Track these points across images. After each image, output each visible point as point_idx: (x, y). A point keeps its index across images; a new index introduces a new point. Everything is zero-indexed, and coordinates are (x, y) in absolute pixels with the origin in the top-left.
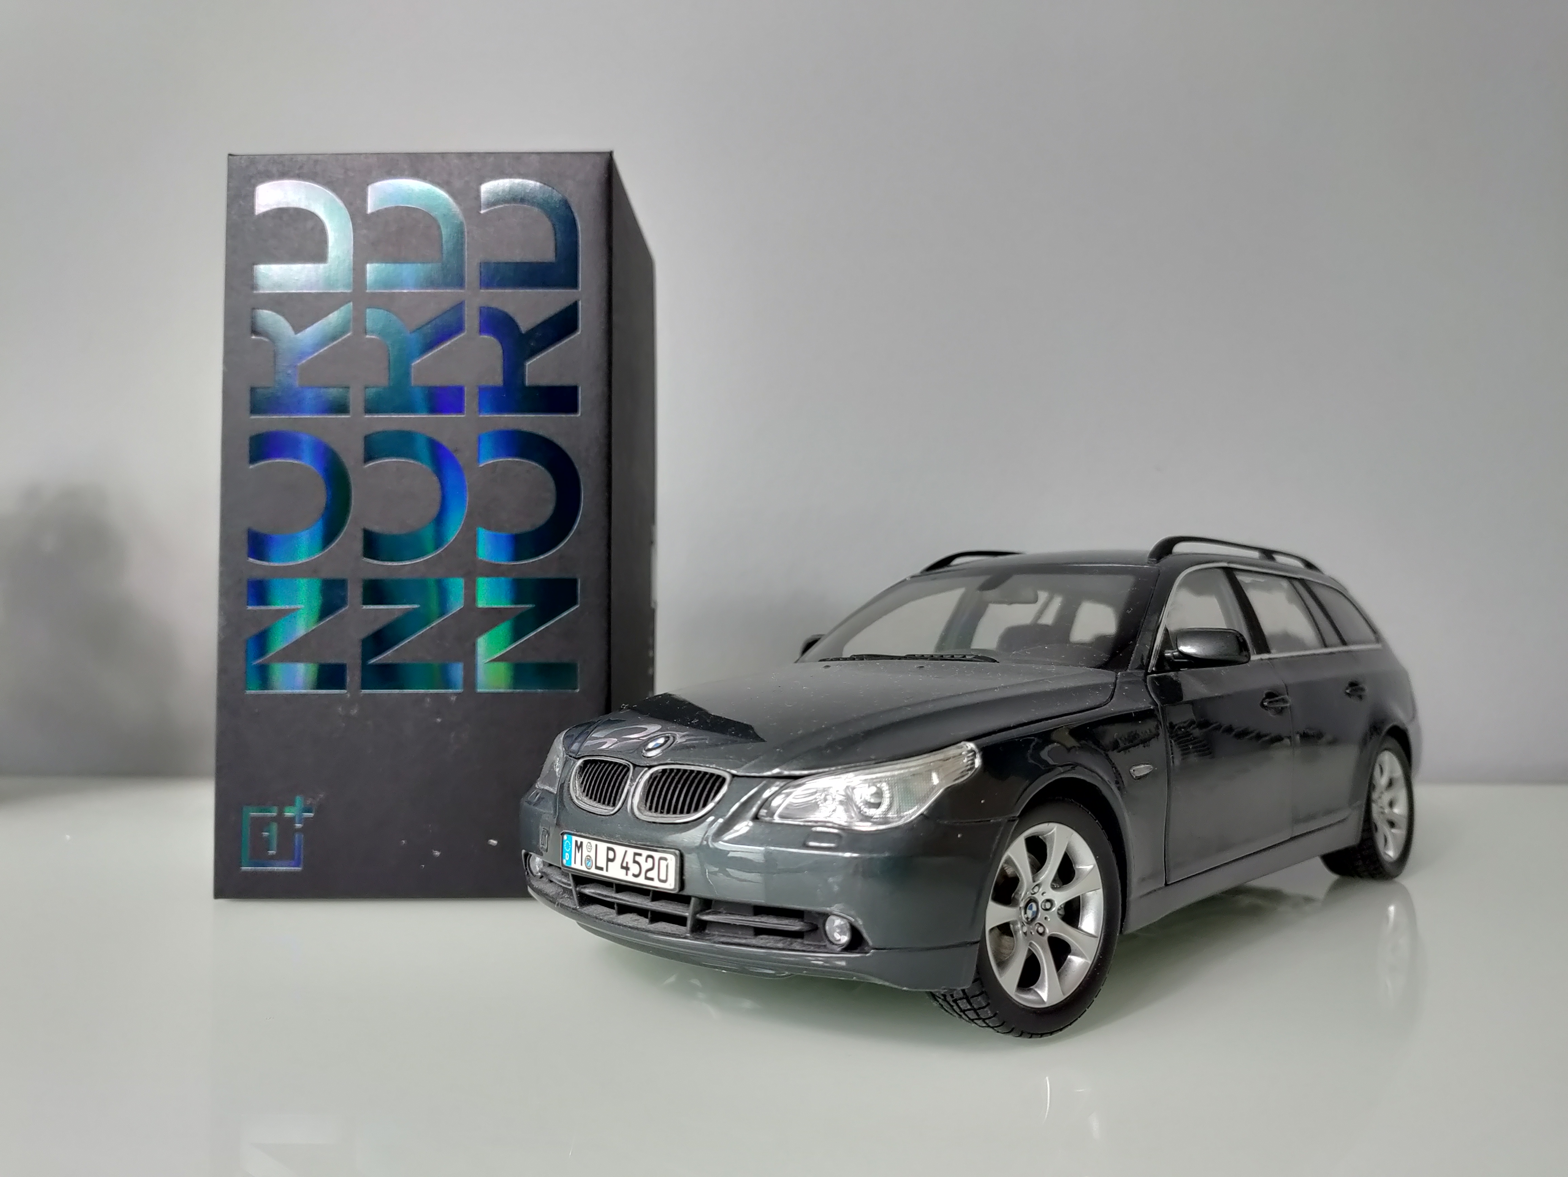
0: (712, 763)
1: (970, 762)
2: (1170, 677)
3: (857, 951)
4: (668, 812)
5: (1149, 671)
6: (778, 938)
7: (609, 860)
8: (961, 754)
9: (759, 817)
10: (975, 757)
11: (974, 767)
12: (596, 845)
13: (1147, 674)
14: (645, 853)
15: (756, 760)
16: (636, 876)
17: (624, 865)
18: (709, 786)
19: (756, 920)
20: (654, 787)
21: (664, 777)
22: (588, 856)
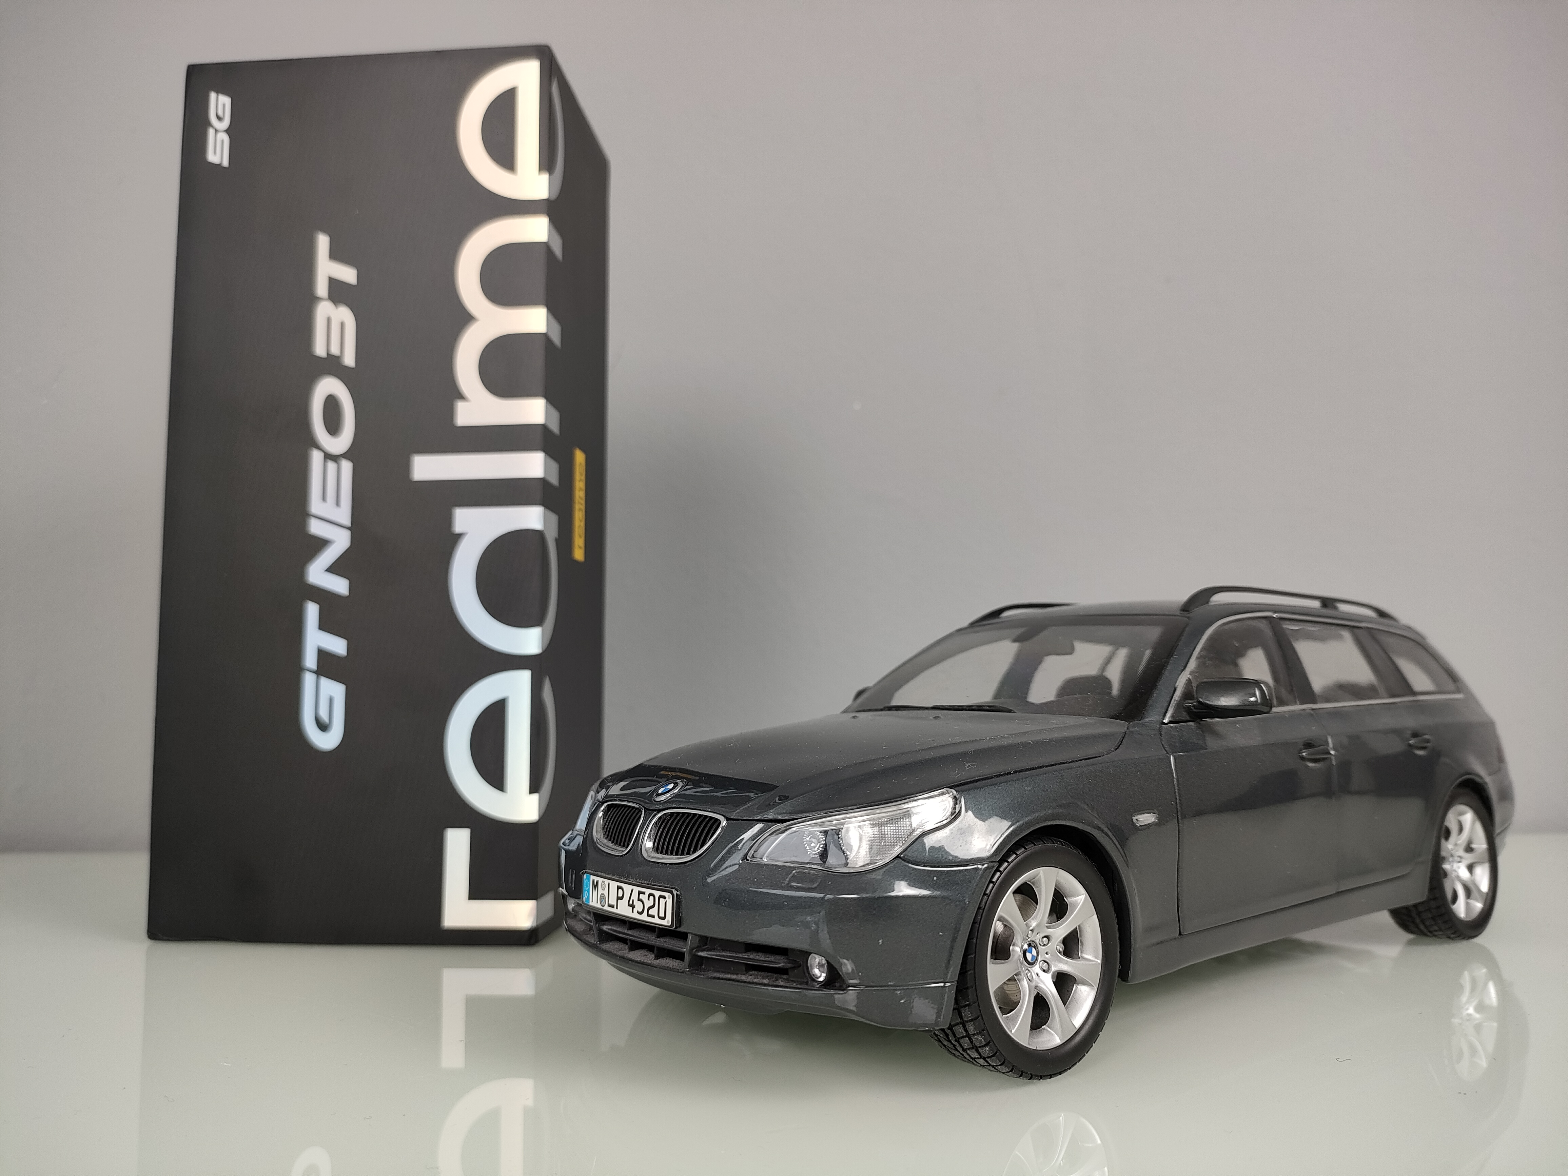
0: (710, 808)
1: (951, 808)
2: (1190, 727)
3: (836, 988)
4: (671, 854)
5: (1165, 721)
6: (766, 974)
9: (748, 858)
10: (957, 804)
12: (609, 884)
14: (648, 891)
15: (751, 804)
16: (641, 913)
17: (631, 902)
18: (707, 829)
19: (746, 957)
20: (661, 830)
21: (671, 821)
22: (602, 894)
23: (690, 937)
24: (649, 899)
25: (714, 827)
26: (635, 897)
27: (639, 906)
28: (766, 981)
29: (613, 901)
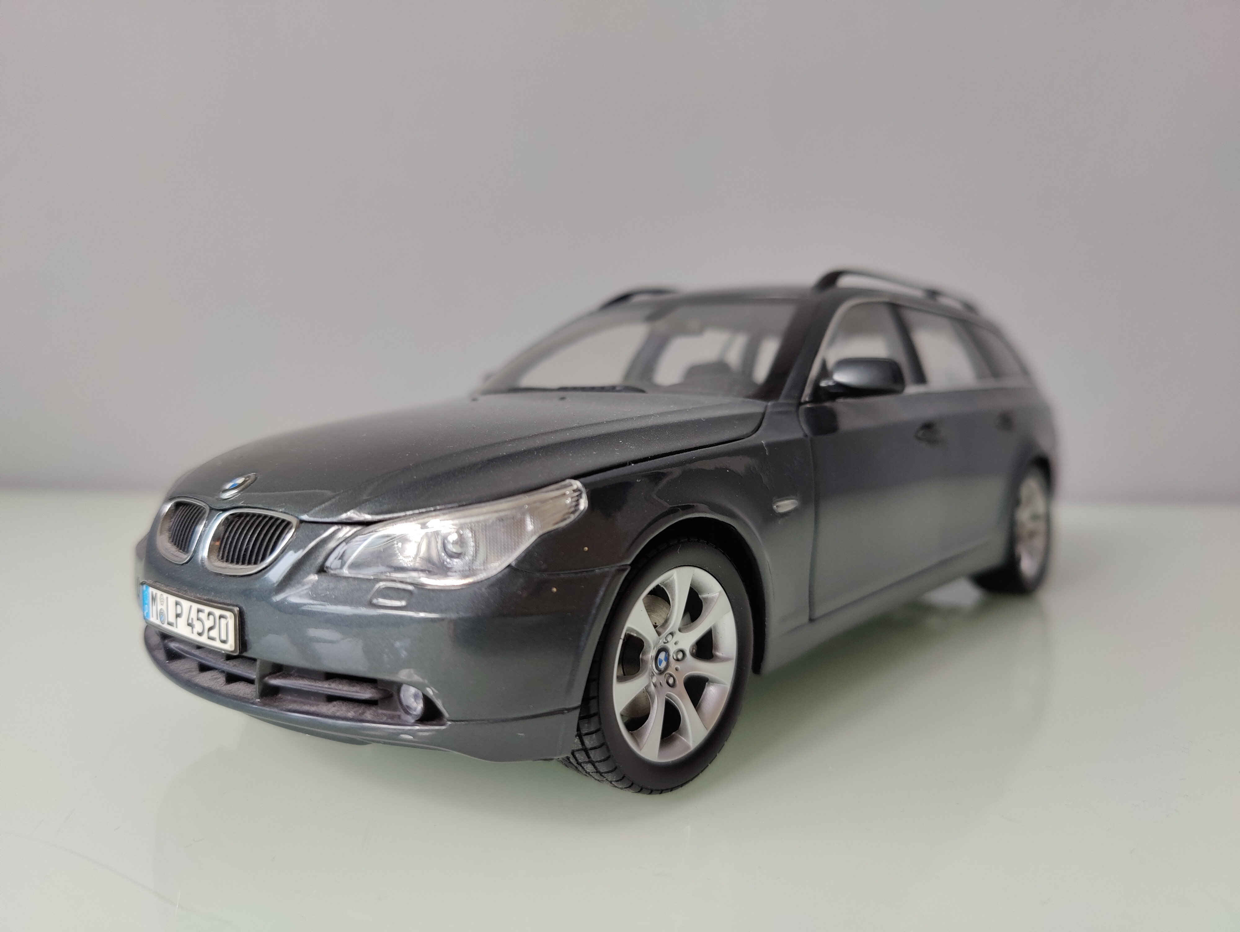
0: (281, 507)
1: (574, 504)
2: (825, 407)
3: (434, 722)
4: (237, 563)
5: (803, 400)
6: (351, 706)
7: (178, 616)
8: (564, 494)
9: (325, 569)
10: (581, 497)
11: (579, 509)
12: (167, 598)
13: (800, 404)
14: (207, 609)
15: (327, 504)
17: (190, 621)
18: (278, 533)
19: (326, 686)
20: (228, 533)
21: (239, 522)
22: (161, 609)
23: (258, 663)
26: (194, 614)
28: (351, 714)
29: (172, 618)
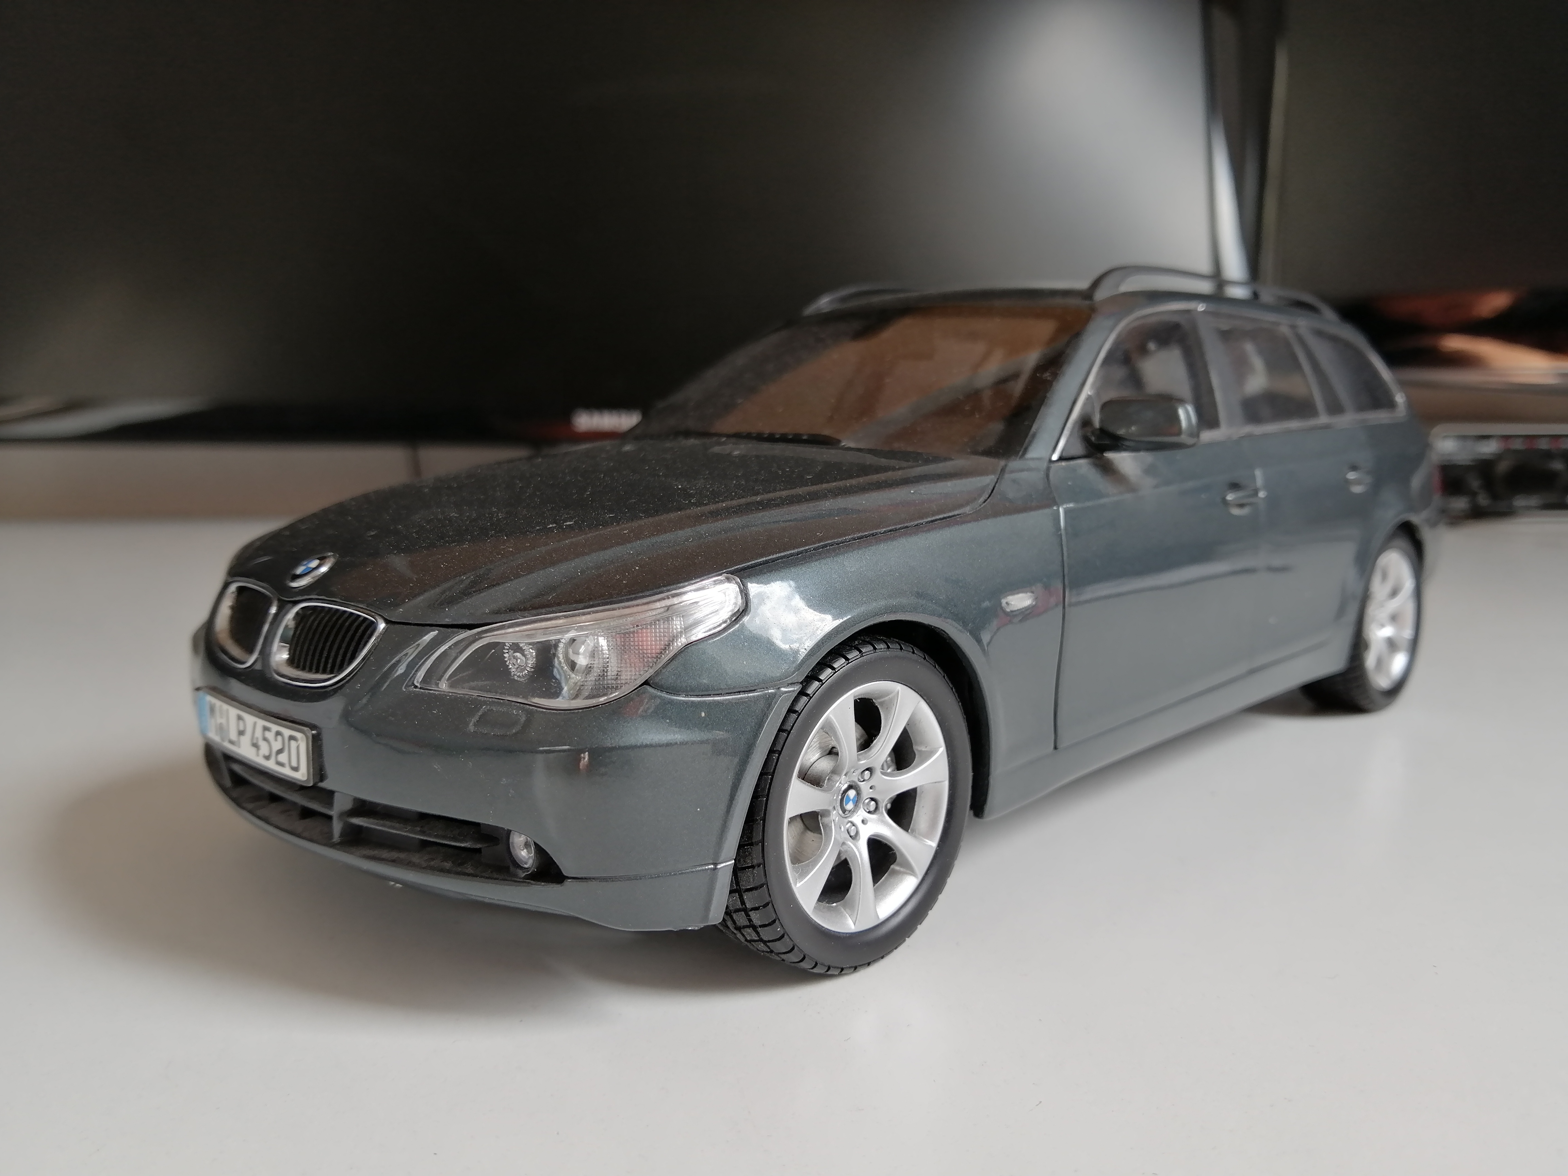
16: (267, 758)
24: (276, 740)
25: (369, 632)
27: (264, 749)
